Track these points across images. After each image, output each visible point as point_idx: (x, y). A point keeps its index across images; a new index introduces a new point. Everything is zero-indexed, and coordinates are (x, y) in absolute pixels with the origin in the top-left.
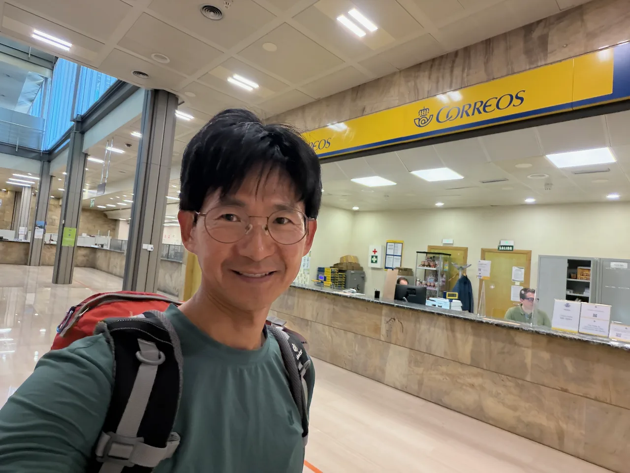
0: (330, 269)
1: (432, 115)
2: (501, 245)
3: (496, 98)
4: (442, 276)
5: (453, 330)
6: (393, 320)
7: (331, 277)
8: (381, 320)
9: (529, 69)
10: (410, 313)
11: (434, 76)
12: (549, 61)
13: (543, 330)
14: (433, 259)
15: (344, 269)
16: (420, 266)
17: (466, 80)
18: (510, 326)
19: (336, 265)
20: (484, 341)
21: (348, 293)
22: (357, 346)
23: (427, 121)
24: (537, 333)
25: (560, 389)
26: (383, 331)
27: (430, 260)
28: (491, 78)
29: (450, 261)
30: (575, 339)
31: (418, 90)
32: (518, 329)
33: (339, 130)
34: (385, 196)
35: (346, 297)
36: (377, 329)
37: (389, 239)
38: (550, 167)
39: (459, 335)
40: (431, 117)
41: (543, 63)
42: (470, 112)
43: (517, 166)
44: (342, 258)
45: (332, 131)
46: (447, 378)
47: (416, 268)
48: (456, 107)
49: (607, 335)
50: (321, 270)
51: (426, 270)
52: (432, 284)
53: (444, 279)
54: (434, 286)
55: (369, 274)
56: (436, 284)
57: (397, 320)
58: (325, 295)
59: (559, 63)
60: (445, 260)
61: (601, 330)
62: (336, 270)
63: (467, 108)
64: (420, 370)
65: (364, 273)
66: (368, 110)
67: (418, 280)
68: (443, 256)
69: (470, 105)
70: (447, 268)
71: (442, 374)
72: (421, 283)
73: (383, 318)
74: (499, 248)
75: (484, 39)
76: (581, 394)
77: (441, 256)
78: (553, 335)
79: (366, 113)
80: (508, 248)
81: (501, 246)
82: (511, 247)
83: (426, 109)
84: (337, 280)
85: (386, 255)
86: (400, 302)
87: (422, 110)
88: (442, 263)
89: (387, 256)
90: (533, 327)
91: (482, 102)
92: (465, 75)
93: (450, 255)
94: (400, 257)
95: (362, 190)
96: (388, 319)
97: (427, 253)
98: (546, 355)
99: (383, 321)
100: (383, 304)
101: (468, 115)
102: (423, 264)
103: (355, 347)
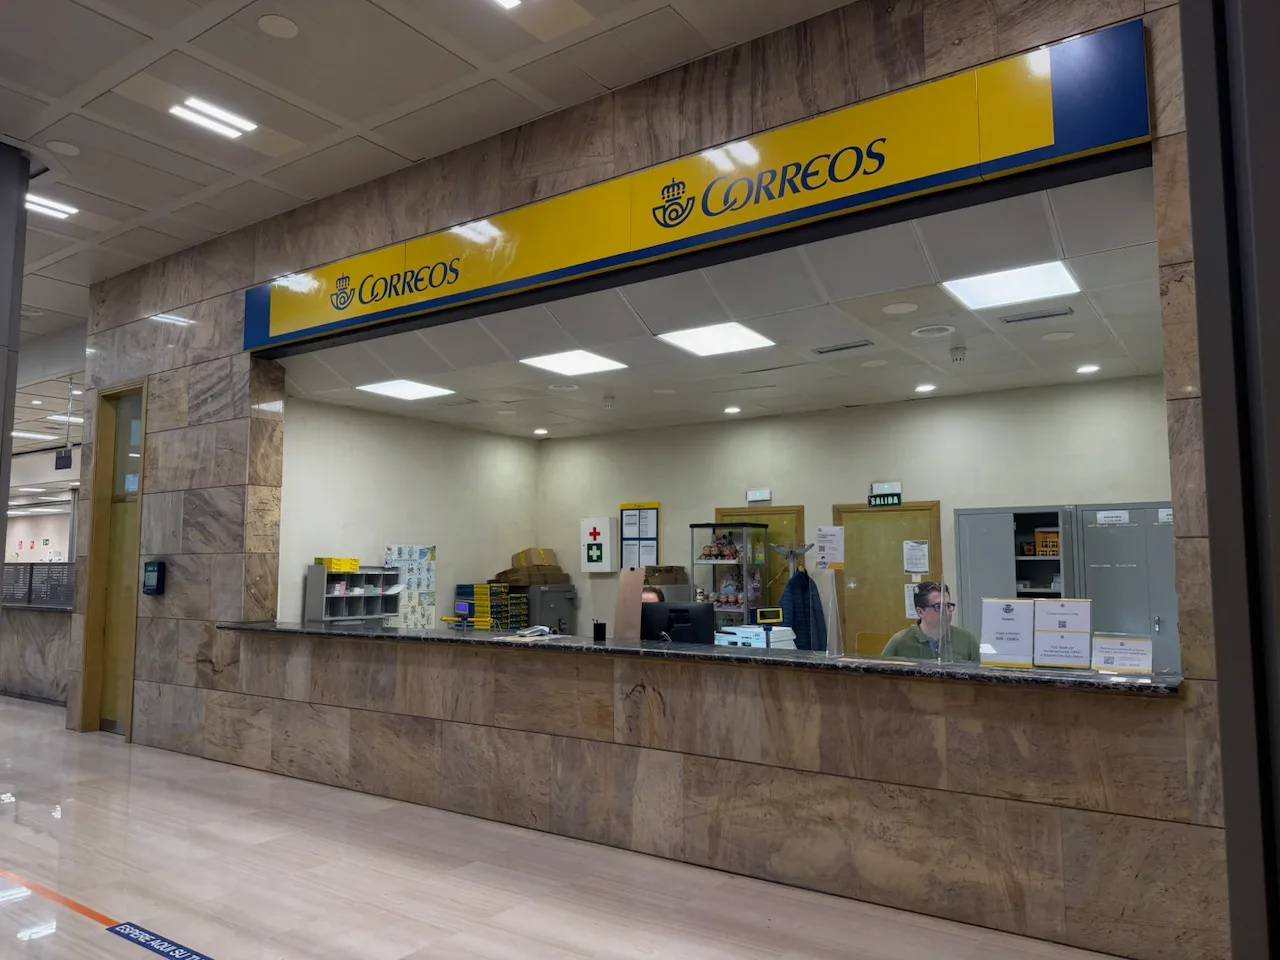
0: (488, 586)
1: (693, 199)
2: (875, 492)
3: (828, 156)
4: (752, 576)
5: (776, 697)
6: (641, 689)
7: (492, 607)
8: (612, 694)
9: (892, 91)
10: (679, 666)
11: (690, 106)
12: (928, 75)
13: (964, 669)
14: (730, 540)
15: (521, 584)
16: (700, 558)
17: (760, 116)
18: (894, 669)
19: (501, 577)
20: (844, 711)
21: (528, 636)
22: (559, 766)
23: (682, 215)
24: (952, 676)
25: (1008, 796)
26: (620, 720)
27: (723, 541)
28: (814, 112)
29: (767, 539)
30: (1026, 680)
31: (656, 137)
32: (910, 673)
33: (481, 239)
34: (606, 398)
35: (525, 646)
36: (605, 717)
37: (624, 502)
38: (955, 308)
39: (790, 706)
40: (691, 202)
41: (917, 78)
42: (775, 188)
43: (885, 310)
44: (515, 558)
45: (459, 241)
46: (773, 811)
47: (693, 564)
48: (744, 179)
49: (1087, 665)
50: (464, 591)
51: (714, 566)
52: (731, 599)
53: (757, 585)
54: (736, 602)
55: (585, 589)
56: (740, 596)
57: (649, 689)
58: (474, 649)
59: (948, 80)
60: (756, 539)
61: (1076, 654)
62: (502, 587)
63: (767, 178)
64: (712, 802)
65: (572, 589)
66: (544, 188)
67: (699, 591)
68: (751, 530)
69: (774, 173)
70: (761, 557)
71: (761, 804)
72: (707, 597)
73: (617, 686)
74: (870, 502)
75: (793, 23)
76: (1051, 801)
77: (745, 530)
78: (983, 676)
79: (541, 196)
80: (890, 500)
81: (876, 497)
82: (896, 498)
83: (678, 185)
84: (507, 612)
85: (623, 539)
86: (655, 643)
87: (668, 187)
88: (749, 546)
89: (625, 542)
90: (943, 667)
91: (798, 166)
92: (758, 104)
93: (766, 526)
94: (655, 542)
95: (551, 387)
96: (628, 689)
97: (713, 526)
98: (974, 726)
99: (618, 696)
100: (614, 652)
101: (771, 197)
102: (707, 552)
103: (556, 769)
